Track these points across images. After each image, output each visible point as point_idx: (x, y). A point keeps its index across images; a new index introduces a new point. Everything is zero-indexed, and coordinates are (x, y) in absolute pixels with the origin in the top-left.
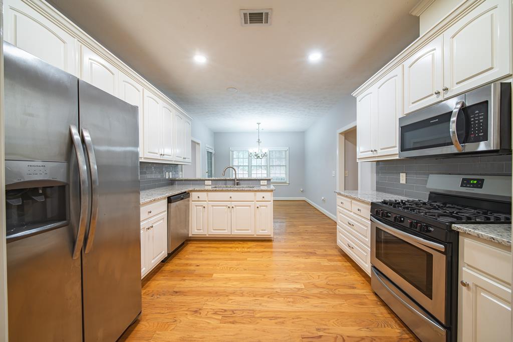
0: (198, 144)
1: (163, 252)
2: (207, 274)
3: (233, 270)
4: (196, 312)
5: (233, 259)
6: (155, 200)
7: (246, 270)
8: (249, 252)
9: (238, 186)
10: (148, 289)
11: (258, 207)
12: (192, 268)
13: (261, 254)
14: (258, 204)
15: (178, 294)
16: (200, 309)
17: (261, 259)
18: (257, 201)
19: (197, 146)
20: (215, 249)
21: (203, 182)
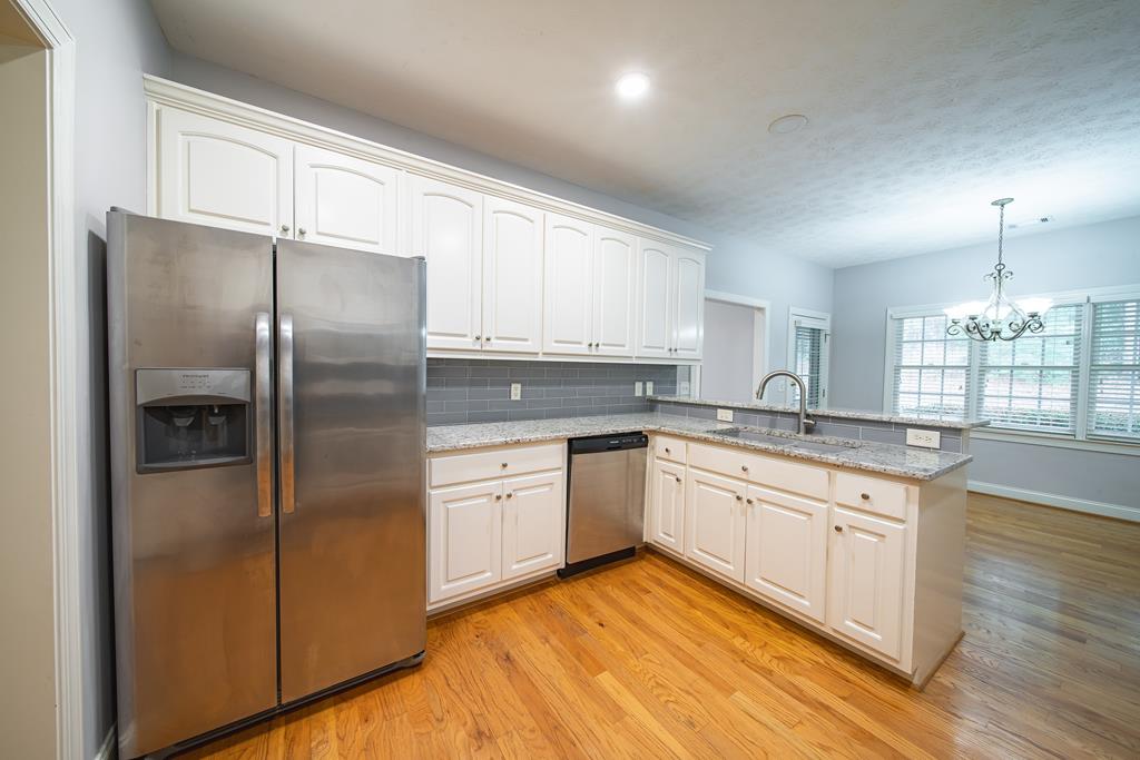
0: (761, 309)
1: (550, 556)
2: (594, 660)
3: (658, 696)
4: (480, 734)
5: (691, 663)
6: (518, 443)
7: (691, 724)
8: (767, 673)
9: (809, 437)
10: (488, 618)
11: (838, 529)
12: (588, 622)
13: (804, 709)
14: (844, 517)
15: (506, 664)
16: (489, 738)
17: (780, 729)
18: (839, 504)
19: (758, 315)
20: (679, 603)
21: (711, 411)
